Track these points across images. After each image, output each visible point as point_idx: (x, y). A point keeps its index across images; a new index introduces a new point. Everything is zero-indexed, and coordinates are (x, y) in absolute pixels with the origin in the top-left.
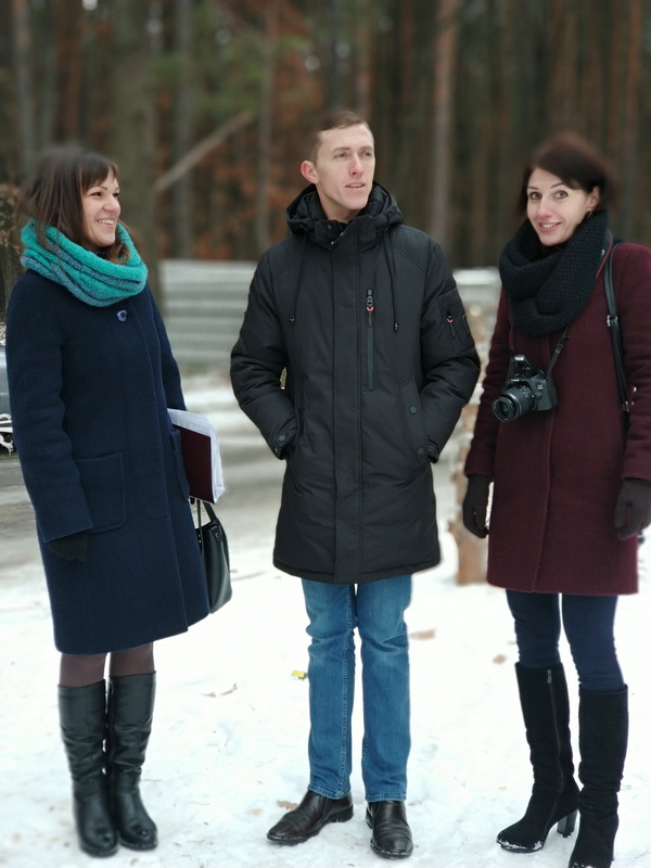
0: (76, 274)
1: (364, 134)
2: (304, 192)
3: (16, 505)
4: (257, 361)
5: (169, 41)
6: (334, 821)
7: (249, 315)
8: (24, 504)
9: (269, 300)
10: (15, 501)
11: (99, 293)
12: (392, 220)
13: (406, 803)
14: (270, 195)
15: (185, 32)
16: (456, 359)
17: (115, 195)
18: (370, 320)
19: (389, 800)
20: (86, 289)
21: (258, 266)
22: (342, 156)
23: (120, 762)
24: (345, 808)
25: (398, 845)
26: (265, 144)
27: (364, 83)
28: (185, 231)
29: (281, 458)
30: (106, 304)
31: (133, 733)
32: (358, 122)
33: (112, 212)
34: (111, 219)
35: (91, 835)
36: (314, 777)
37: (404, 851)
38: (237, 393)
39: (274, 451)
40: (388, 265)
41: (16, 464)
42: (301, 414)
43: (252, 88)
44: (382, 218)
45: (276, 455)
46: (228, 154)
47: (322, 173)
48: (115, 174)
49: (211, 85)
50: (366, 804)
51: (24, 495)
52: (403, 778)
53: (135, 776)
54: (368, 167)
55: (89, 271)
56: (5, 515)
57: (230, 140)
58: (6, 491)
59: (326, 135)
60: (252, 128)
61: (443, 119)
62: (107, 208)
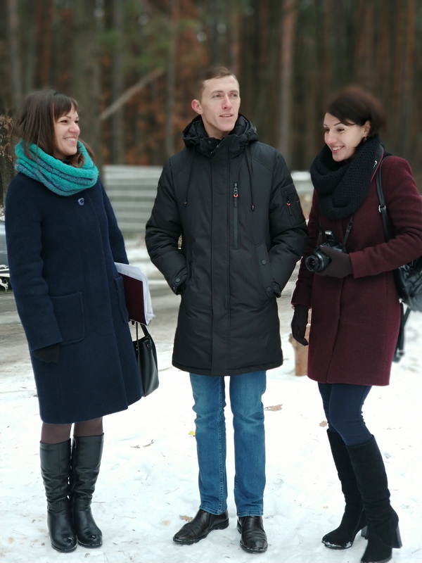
0: (48, 174)
1: (232, 82)
2: (194, 120)
3: (10, 324)
4: (163, 231)
5: (109, 22)
6: (217, 529)
7: (158, 201)
8: (15, 323)
9: (170, 190)
10: (9, 322)
11: (65, 187)
12: (251, 138)
13: (263, 517)
14: (174, 122)
15: (119, 16)
16: (293, 229)
17: (76, 122)
18: (236, 203)
19: (253, 515)
20: (56, 185)
21: (164, 168)
22: (218, 96)
23: (79, 492)
24: (223, 520)
25: (258, 544)
26: (171, 89)
27: (235, 50)
28: (119, 145)
29: (177, 294)
30: (70, 194)
31: (87, 473)
32: (228, 74)
33: (74, 133)
34: (74, 137)
35: (59, 538)
36: (203, 502)
37: (262, 548)
38: (150, 251)
39: (172, 289)
40: (248, 167)
41: (11, 297)
42: (190, 265)
43: (163, 53)
44: (244, 136)
45: (174, 291)
46: (147, 96)
47: (205, 108)
48: (76, 108)
49: (136, 51)
50: (237, 518)
51: (16, 317)
52: (261, 502)
53: (88, 500)
54: (235, 104)
55: (57, 172)
56: (3, 331)
57: (149, 86)
58: (3, 315)
59: (207, 83)
60: (163, 79)
61: (287, 73)
62: (72, 130)
